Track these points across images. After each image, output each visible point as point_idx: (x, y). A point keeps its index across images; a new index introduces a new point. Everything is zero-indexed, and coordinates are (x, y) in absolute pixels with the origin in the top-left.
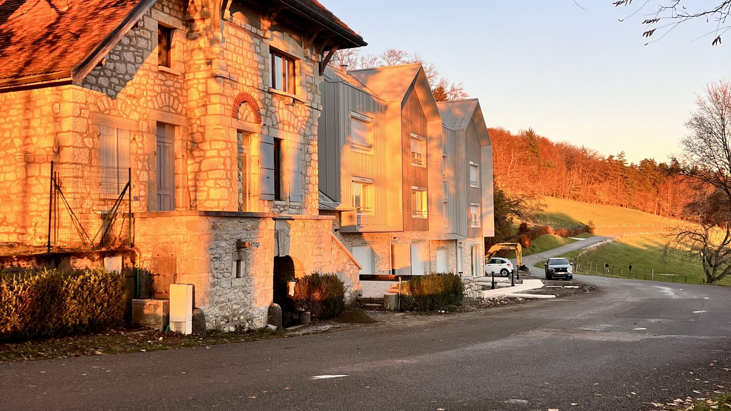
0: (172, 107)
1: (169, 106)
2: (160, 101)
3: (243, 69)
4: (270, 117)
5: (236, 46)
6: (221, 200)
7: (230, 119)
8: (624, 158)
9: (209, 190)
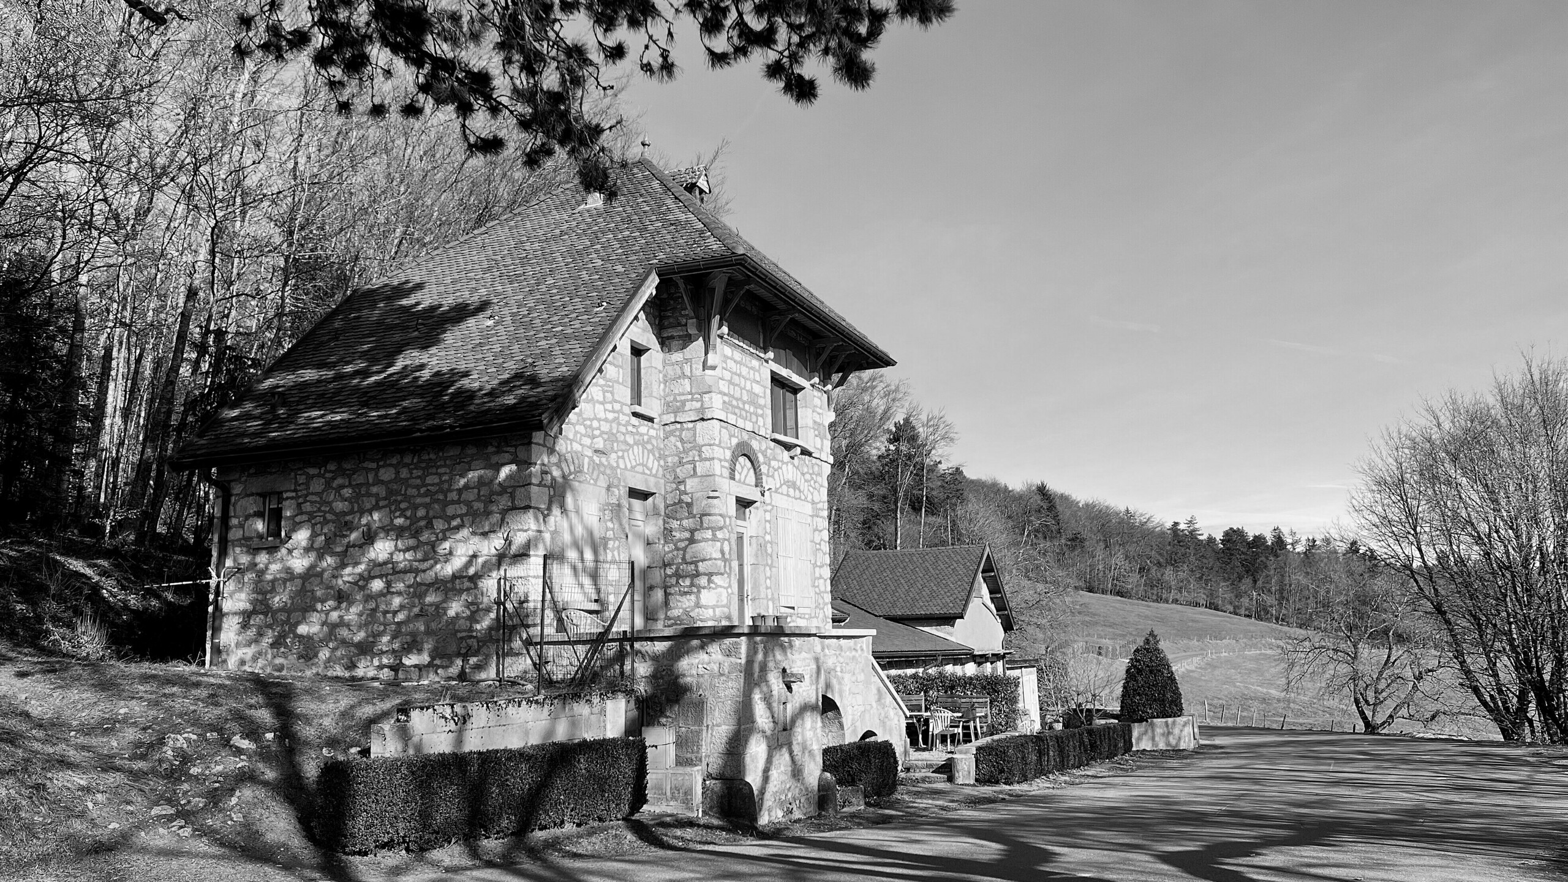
0: (646, 466)
1: (642, 465)
2: (632, 457)
3: (741, 406)
4: (773, 476)
5: (733, 373)
6: (718, 607)
7: (727, 481)
8: (1197, 526)
9: (699, 591)
